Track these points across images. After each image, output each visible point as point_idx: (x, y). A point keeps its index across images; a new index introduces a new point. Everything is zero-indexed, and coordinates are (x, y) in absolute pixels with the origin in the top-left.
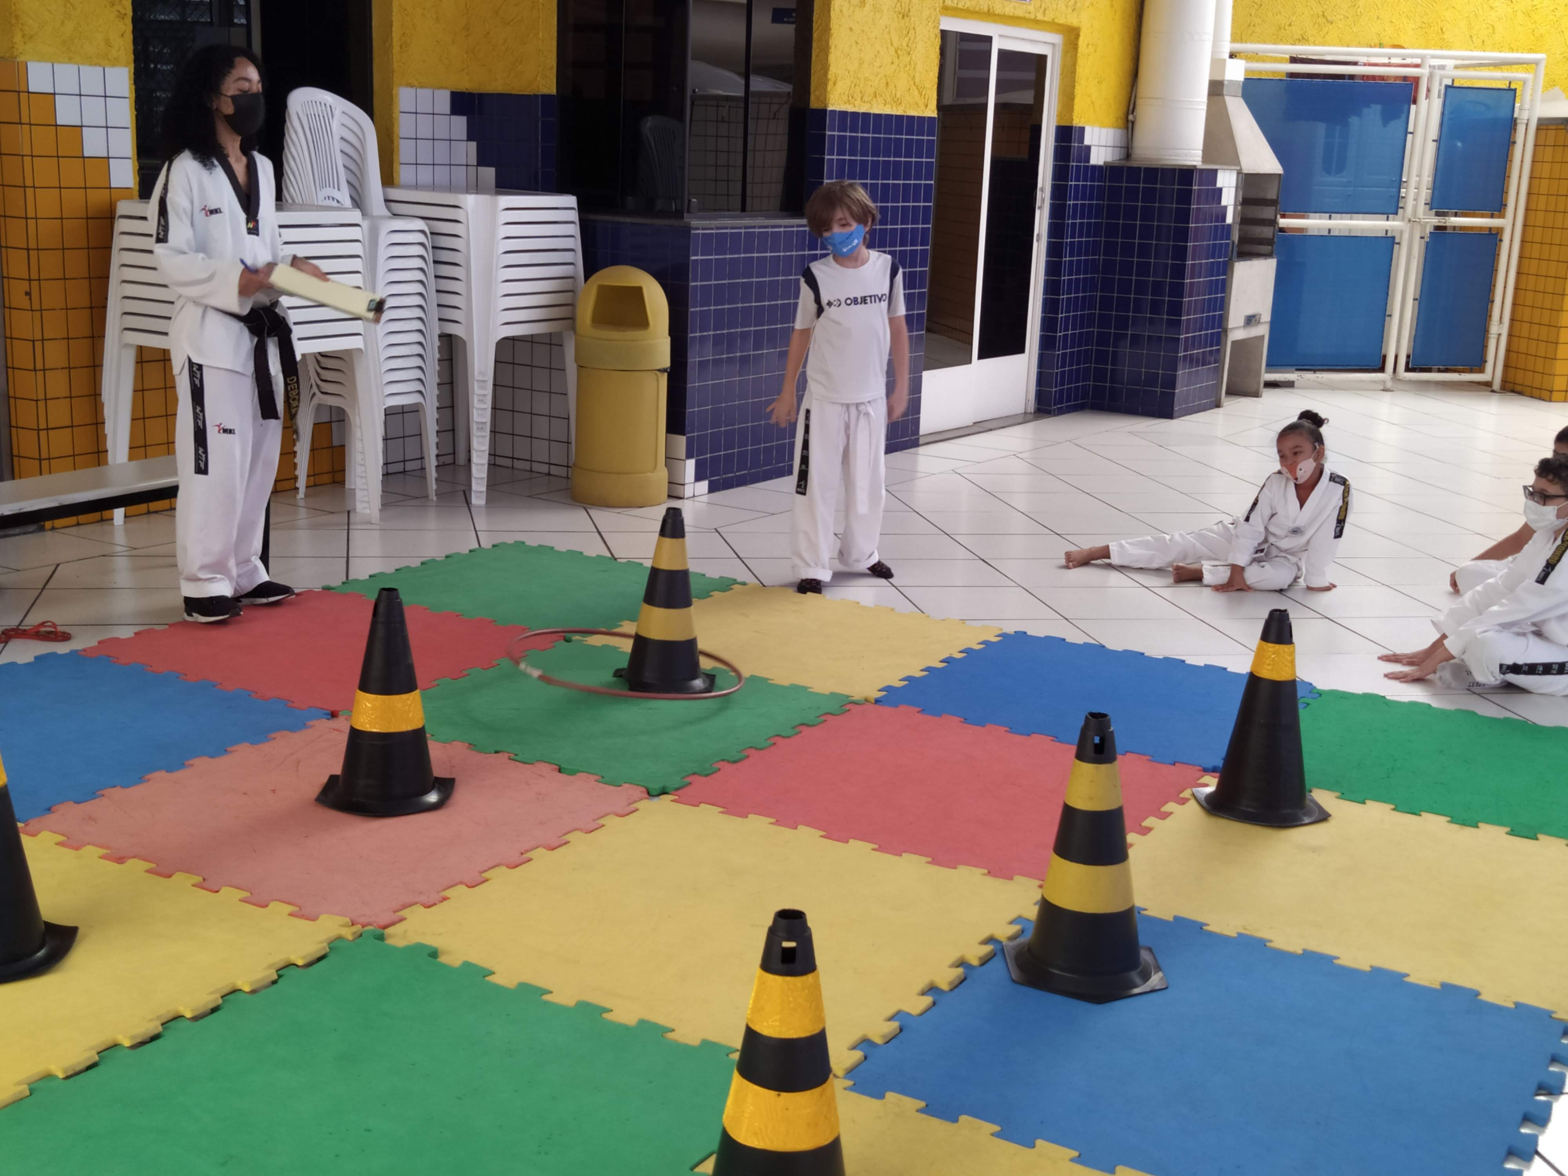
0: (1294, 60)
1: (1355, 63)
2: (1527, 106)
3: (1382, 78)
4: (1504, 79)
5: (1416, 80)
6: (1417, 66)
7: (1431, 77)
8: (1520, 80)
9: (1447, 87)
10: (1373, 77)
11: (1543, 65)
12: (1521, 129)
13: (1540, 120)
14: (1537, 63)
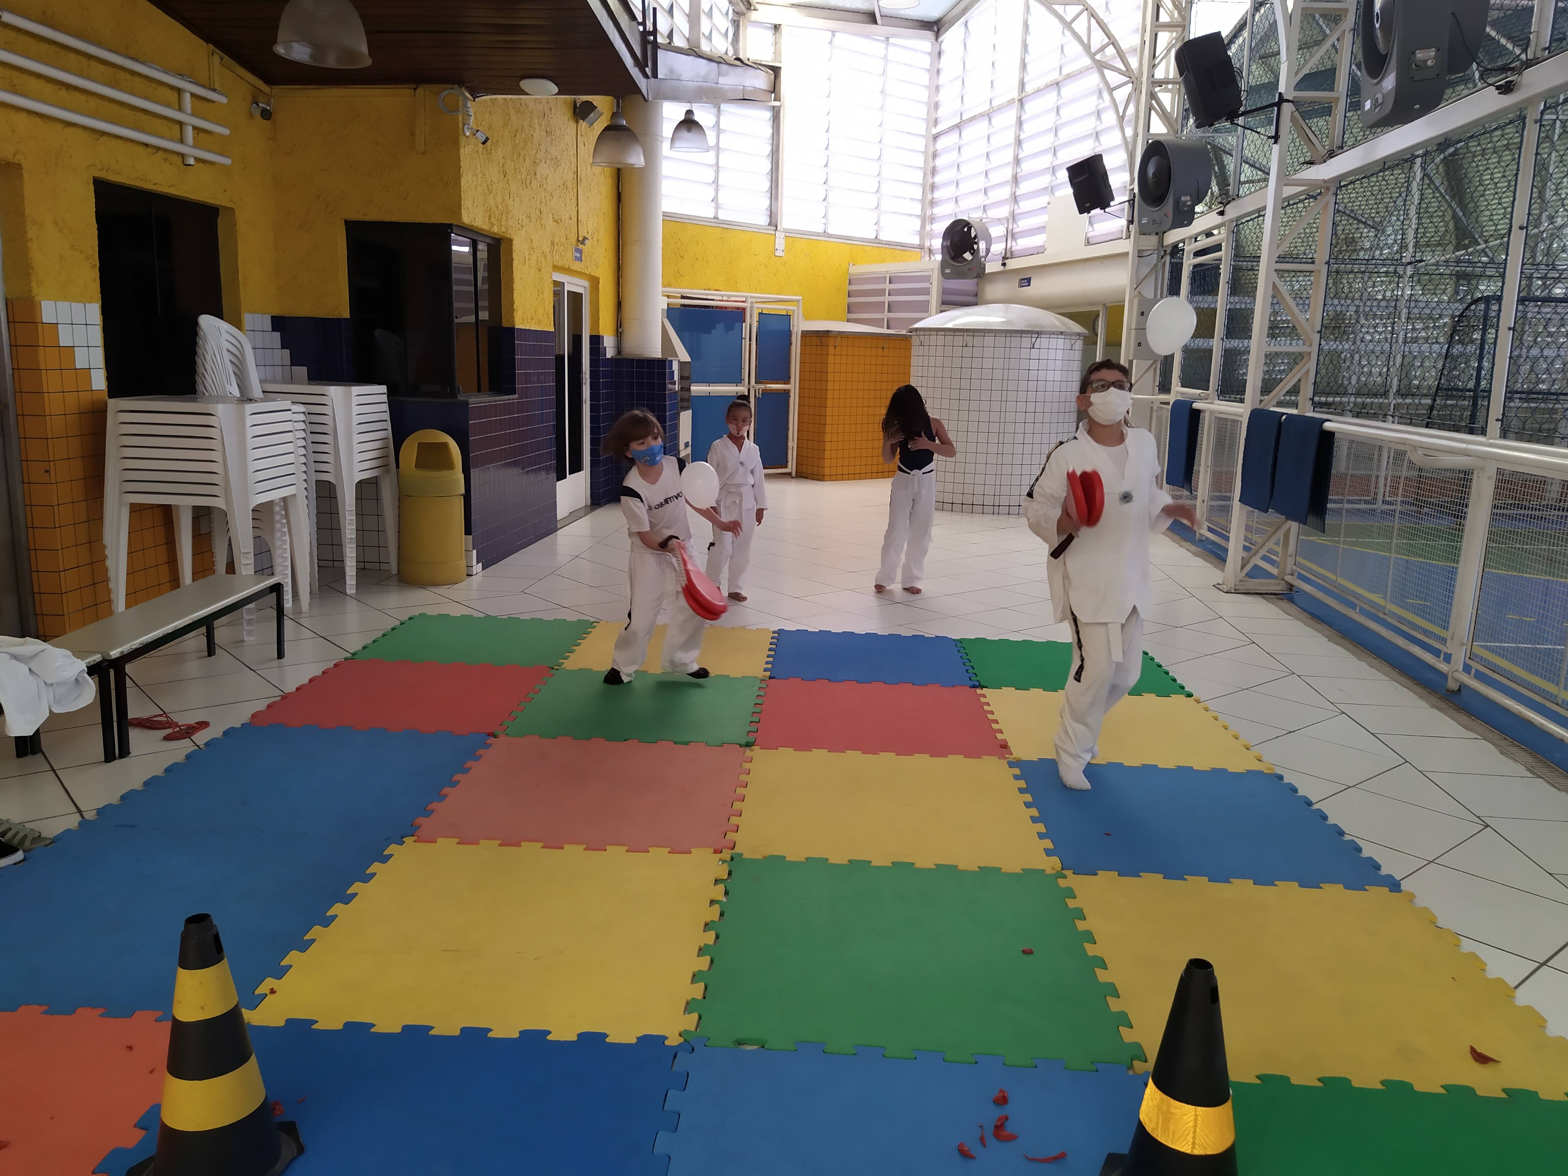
0: (683, 297)
1: (713, 300)
2: (796, 324)
3: (726, 308)
4: (785, 309)
5: (744, 309)
6: (744, 302)
7: (752, 308)
8: (791, 310)
9: (760, 313)
10: (721, 307)
11: (801, 303)
12: (794, 337)
13: (802, 331)
14: (798, 301)
